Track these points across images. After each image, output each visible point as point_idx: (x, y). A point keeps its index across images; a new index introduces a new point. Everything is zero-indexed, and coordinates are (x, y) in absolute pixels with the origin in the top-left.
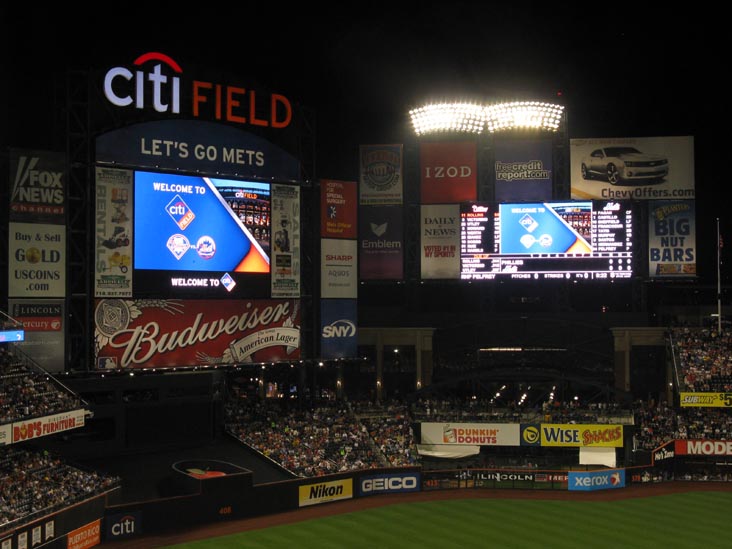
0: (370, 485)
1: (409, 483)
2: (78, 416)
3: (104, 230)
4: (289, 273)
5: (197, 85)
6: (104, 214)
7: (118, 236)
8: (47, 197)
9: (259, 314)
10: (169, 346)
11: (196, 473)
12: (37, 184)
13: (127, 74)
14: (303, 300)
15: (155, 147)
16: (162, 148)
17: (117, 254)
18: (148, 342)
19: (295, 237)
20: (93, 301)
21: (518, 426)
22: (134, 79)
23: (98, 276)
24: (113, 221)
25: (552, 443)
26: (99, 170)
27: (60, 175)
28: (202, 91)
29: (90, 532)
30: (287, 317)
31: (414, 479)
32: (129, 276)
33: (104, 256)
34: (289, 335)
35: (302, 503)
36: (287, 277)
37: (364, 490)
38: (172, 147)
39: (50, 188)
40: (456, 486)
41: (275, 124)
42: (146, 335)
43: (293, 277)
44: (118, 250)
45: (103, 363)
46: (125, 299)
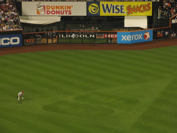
1: (15, 41)
21: (85, 3)
25: (107, 14)
31: (18, 39)
40: (45, 42)
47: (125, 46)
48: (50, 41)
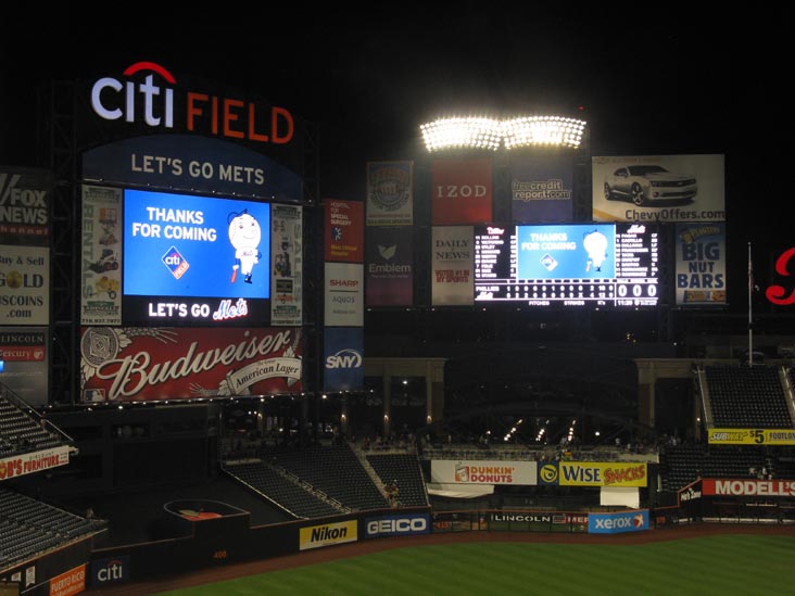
0: (376, 527)
1: (418, 524)
2: (62, 453)
3: (91, 252)
4: (291, 299)
5: (191, 96)
6: (91, 236)
7: (106, 260)
8: (29, 217)
9: (257, 344)
10: (161, 378)
11: (190, 515)
12: (18, 203)
13: (117, 85)
14: (305, 328)
15: (146, 164)
16: (154, 164)
17: (105, 278)
18: (138, 373)
19: (297, 260)
20: (80, 329)
21: (535, 464)
22: (124, 91)
23: (84, 302)
24: (101, 243)
25: (572, 482)
26: (85, 188)
27: (43, 193)
28: (197, 104)
29: (74, 578)
30: (287, 346)
31: (423, 521)
32: (118, 302)
33: (90, 281)
34: (290, 366)
35: (303, 547)
36: (288, 303)
37: (370, 532)
38: (165, 163)
39: (33, 208)
40: (469, 528)
41: (275, 139)
42: (136, 366)
43: (294, 303)
44: (106, 274)
45: (90, 396)
46: (113, 327)
47: (602, 537)
48: (476, 526)
